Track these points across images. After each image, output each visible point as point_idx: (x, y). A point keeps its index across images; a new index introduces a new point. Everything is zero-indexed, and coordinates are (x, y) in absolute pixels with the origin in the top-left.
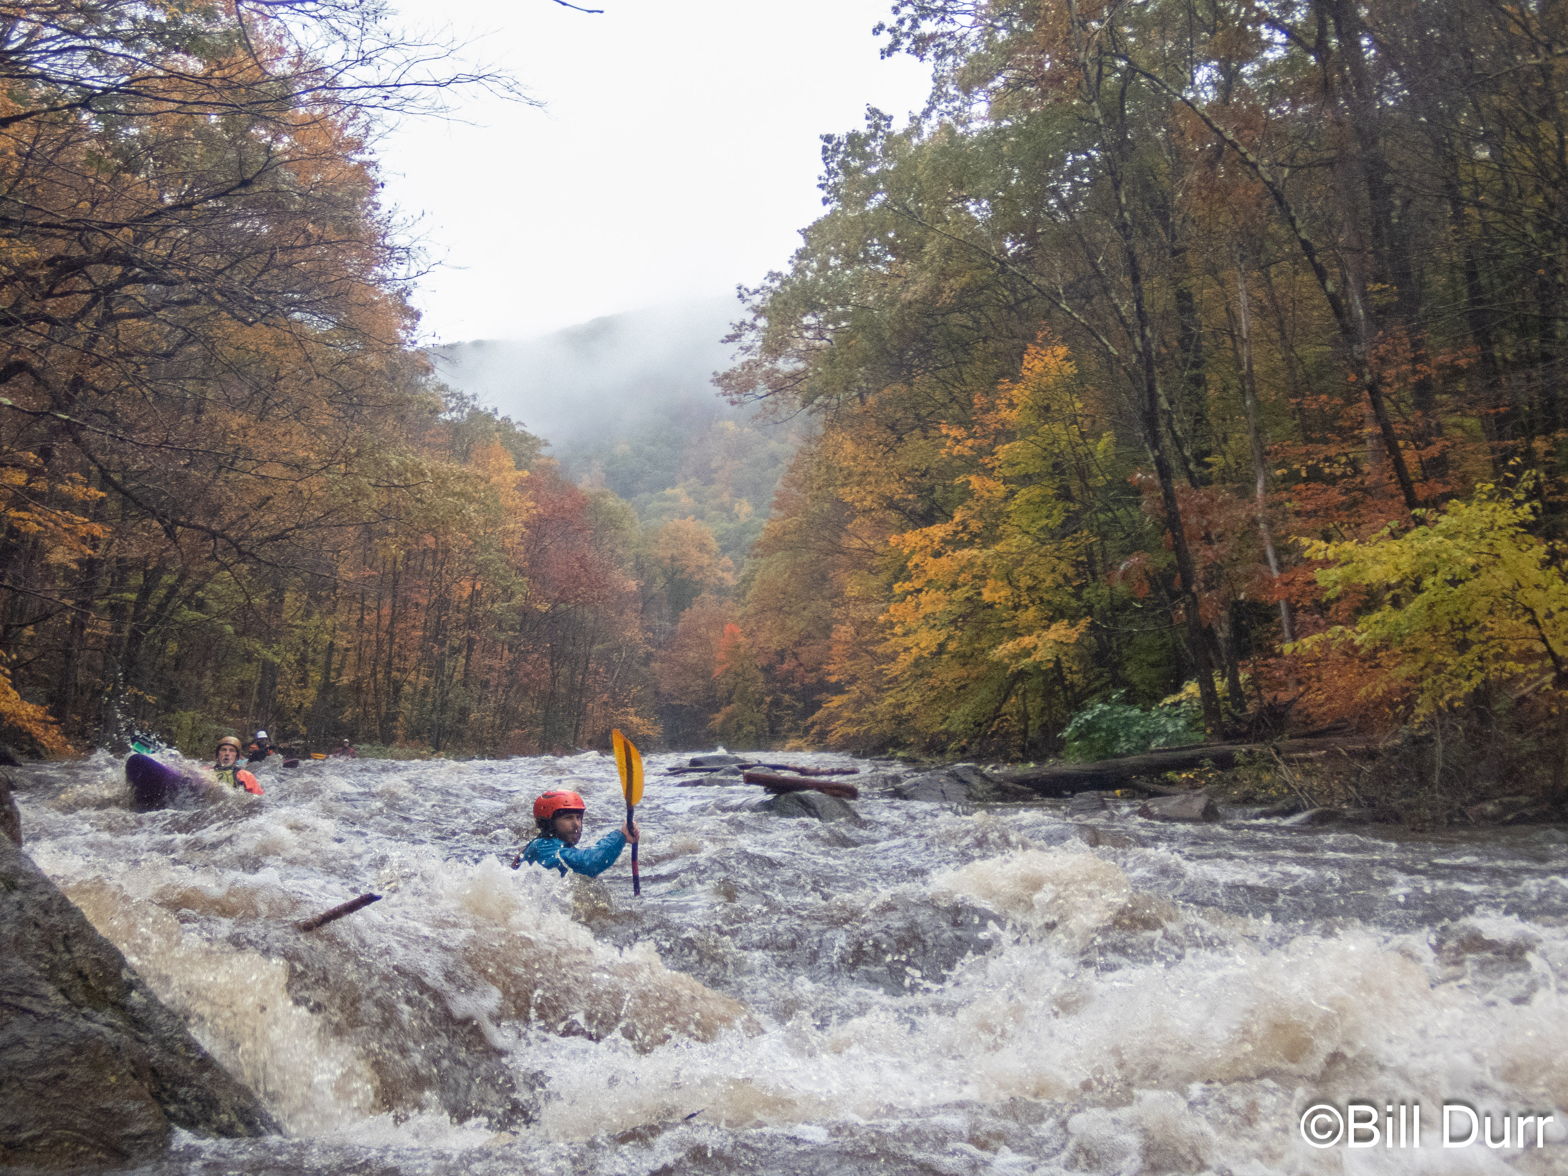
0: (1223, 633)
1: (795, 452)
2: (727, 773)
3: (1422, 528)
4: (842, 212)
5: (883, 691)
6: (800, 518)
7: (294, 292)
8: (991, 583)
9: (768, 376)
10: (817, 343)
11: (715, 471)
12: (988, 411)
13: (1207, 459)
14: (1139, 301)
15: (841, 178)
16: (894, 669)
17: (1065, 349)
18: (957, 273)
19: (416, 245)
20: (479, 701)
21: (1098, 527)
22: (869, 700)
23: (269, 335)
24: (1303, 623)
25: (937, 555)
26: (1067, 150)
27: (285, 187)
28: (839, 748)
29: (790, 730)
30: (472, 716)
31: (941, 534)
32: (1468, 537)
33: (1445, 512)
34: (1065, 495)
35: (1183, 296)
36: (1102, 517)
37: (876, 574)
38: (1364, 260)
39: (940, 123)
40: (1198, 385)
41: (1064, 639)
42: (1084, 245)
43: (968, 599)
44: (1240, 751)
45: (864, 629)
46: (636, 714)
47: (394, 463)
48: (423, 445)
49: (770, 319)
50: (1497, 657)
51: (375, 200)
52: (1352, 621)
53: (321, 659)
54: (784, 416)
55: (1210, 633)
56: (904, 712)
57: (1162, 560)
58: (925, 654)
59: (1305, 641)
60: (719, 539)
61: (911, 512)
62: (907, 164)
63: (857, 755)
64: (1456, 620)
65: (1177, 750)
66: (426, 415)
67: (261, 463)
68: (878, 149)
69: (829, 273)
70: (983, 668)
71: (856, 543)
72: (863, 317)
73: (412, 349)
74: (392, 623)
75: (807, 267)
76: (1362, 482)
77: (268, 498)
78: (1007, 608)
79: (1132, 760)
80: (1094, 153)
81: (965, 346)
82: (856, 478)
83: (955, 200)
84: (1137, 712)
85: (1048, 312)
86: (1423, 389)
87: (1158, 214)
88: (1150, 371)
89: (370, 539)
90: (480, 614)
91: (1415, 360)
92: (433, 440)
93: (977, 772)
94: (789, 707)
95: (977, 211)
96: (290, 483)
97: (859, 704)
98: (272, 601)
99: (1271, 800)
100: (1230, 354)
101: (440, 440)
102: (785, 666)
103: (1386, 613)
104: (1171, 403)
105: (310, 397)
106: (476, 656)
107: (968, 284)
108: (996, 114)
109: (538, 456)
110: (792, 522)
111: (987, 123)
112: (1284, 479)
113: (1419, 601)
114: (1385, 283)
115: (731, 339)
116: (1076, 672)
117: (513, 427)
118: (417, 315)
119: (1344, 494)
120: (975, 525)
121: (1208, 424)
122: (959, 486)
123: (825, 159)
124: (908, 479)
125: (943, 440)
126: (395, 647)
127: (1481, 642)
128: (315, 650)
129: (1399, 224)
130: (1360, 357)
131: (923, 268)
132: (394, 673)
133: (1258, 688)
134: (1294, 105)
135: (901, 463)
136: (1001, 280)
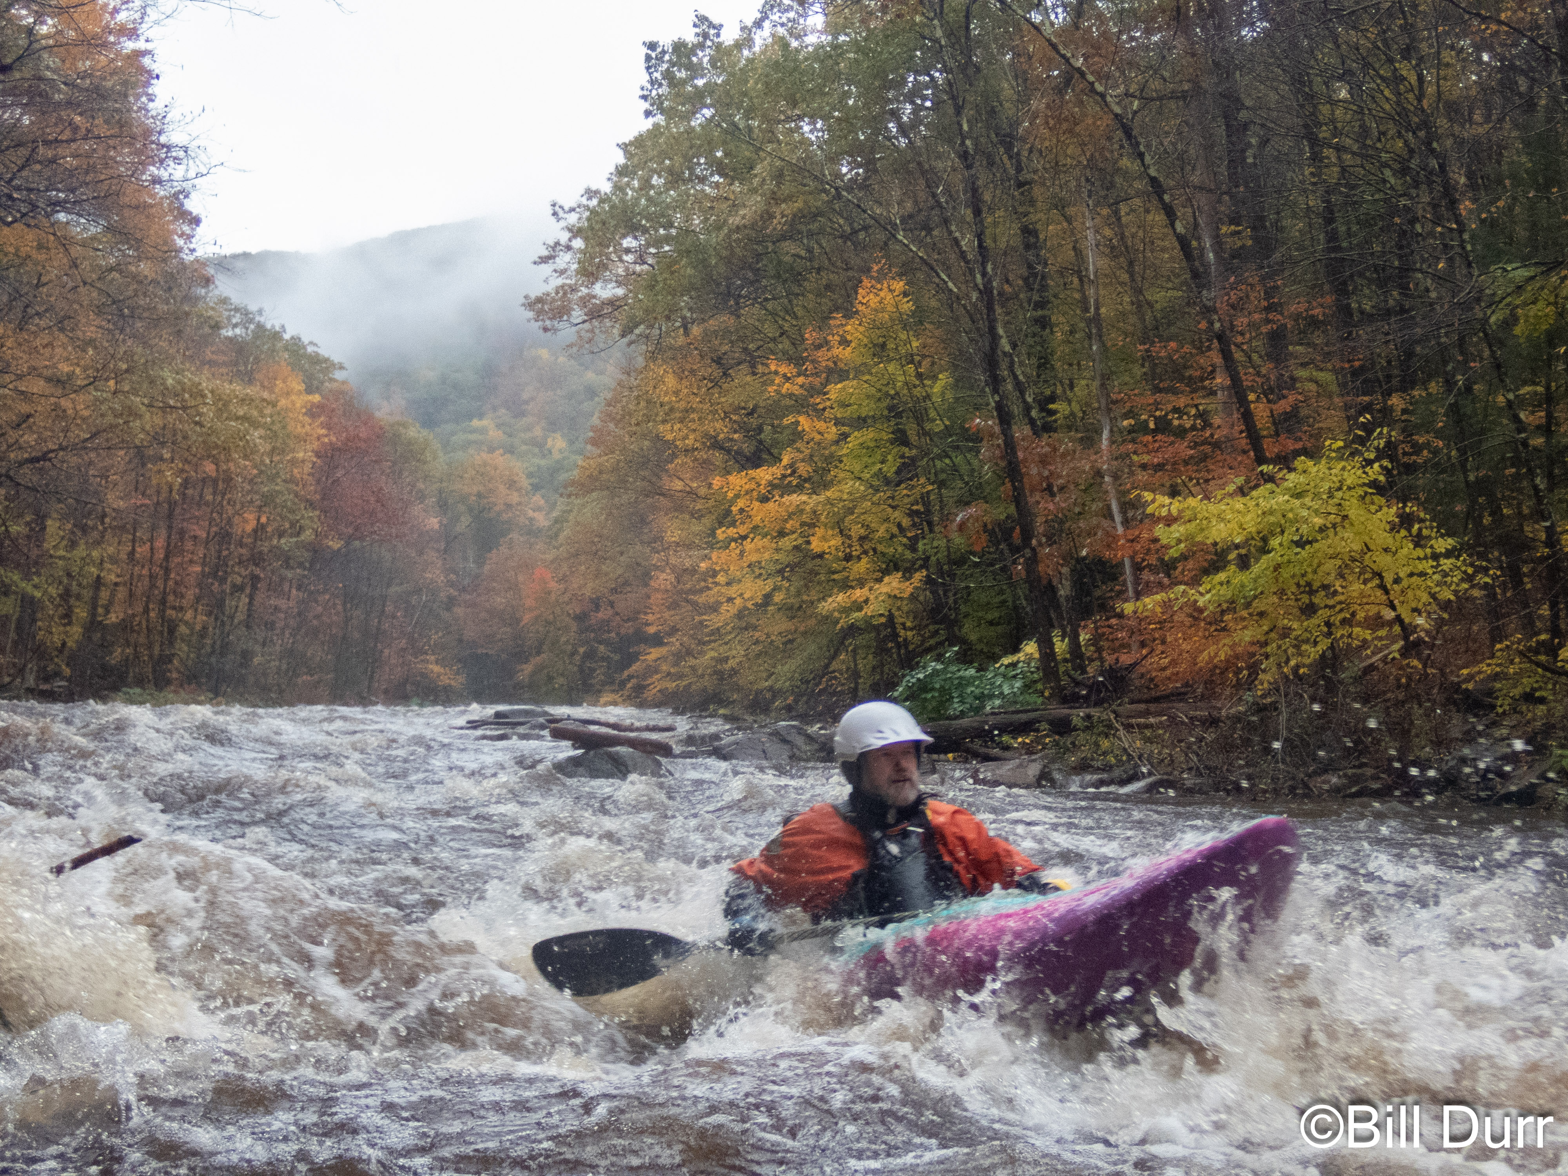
0: (1064, 590)
1: (613, 385)
2: (533, 727)
3: (1269, 486)
4: (667, 127)
5: (704, 644)
6: (617, 456)
7: (59, 190)
8: (820, 532)
9: (584, 301)
10: (638, 268)
11: (527, 402)
12: (819, 347)
13: (1051, 406)
14: (980, 236)
15: (664, 90)
16: (715, 621)
17: (902, 283)
18: (789, 198)
19: (195, 144)
20: (264, 644)
21: (936, 474)
22: (689, 653)
23: (30, 237)
24: (1147, 583)
25: (764, 499)
26: (909, 70)
27: (48, 74)
28: (658, 705)
29: (604, 684)
30: (256, 660)
31: (769, 477)
32: (1316, 495)
33: (1291, 470)
34: (901, 438)
35: (1028, 232)
36: (938, 463)
37: (699, 519)
38: (1219, 201)
39: (773, 35)
40: (1044, 328)
41: (897, 592)
42: (923, 173)
43: (796, 548)
44: (1078, 715)
45: (686, 578)
46: (437, 663)
47: (170, 381)
48: (203, 363)
49: (586, 239)
50: (1344, 621)
51: (150, 91)
52: (1195, 582)
53: (87, 594)
54: (602, 346)
55: (1051, 589)
56: (727, 667)
57: (1002, 511)
58: (749, 605)
59: (1147, 600)
60: (530, 475)
61: (737, 452)
62: (738, 78)
63: (678, 712)
64: (1302, 583)
65: (1014, 712)
66: (207, 330)
67: (20, 377)
68: (706, 60)
69: (652, 192)
70: (812, 622)
71: (678, 485)
72: (689, 241)
73: (192, 258)
74: (167, 558)
75: (628, 184)
76: (1212, 435)
77: (29, 416)
78: (838, 559)
79: (965, 722)
80: (937, 74)
81: (797, 277)
82: (678, 415)
83: (789, 119)
84: (972, 672)
85: (886, 244)
86: (1277, 338)
87: (1002, 142)
88: (990, 308)
89: (144, 465)
90: (266, 550)
91: (1268, 309)
92: (215, 357)
93: (800, 731)
94: (603, 659)
95: (811, 131)
96: (53, 400)
97: (679, 657)
98: (32, 530)
99: (1107, 768)
100: (1077, 296)
101: (221, 358)
102: (600, 615)
103: (1230, 573)
104: (1014, 346)
105: (76, 306)
106: (260, 597)
107: (800, 210)
108: (833, 28)
109: (331, 380)
110: (609, 461)
111: (823, 37)
112: (1131, 430)
113: (1265, 561)
114: (1238, 225)
115: (544, 260)
116: (911, 629)
117: (304, 347)
118: (196, 221)
119: (1191, 448)
120: (804, 469)
121: (1053, 368)
122: (788, 427)
123: (648, 68)
124: (734, 418)
125: (772, 376)
126: (171, 583)
127: (1326, 606)
128: (79, 585)
129: (1255, 164)
130: (1209, 304)
131: (754, 191)
132: (169, 612)
133: (1099, 650)
134: (1148, 32)
135: (727, 400)
136: (837, 207)
